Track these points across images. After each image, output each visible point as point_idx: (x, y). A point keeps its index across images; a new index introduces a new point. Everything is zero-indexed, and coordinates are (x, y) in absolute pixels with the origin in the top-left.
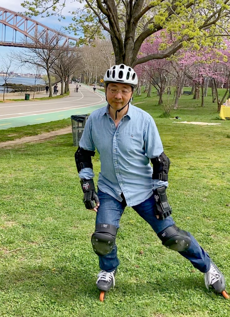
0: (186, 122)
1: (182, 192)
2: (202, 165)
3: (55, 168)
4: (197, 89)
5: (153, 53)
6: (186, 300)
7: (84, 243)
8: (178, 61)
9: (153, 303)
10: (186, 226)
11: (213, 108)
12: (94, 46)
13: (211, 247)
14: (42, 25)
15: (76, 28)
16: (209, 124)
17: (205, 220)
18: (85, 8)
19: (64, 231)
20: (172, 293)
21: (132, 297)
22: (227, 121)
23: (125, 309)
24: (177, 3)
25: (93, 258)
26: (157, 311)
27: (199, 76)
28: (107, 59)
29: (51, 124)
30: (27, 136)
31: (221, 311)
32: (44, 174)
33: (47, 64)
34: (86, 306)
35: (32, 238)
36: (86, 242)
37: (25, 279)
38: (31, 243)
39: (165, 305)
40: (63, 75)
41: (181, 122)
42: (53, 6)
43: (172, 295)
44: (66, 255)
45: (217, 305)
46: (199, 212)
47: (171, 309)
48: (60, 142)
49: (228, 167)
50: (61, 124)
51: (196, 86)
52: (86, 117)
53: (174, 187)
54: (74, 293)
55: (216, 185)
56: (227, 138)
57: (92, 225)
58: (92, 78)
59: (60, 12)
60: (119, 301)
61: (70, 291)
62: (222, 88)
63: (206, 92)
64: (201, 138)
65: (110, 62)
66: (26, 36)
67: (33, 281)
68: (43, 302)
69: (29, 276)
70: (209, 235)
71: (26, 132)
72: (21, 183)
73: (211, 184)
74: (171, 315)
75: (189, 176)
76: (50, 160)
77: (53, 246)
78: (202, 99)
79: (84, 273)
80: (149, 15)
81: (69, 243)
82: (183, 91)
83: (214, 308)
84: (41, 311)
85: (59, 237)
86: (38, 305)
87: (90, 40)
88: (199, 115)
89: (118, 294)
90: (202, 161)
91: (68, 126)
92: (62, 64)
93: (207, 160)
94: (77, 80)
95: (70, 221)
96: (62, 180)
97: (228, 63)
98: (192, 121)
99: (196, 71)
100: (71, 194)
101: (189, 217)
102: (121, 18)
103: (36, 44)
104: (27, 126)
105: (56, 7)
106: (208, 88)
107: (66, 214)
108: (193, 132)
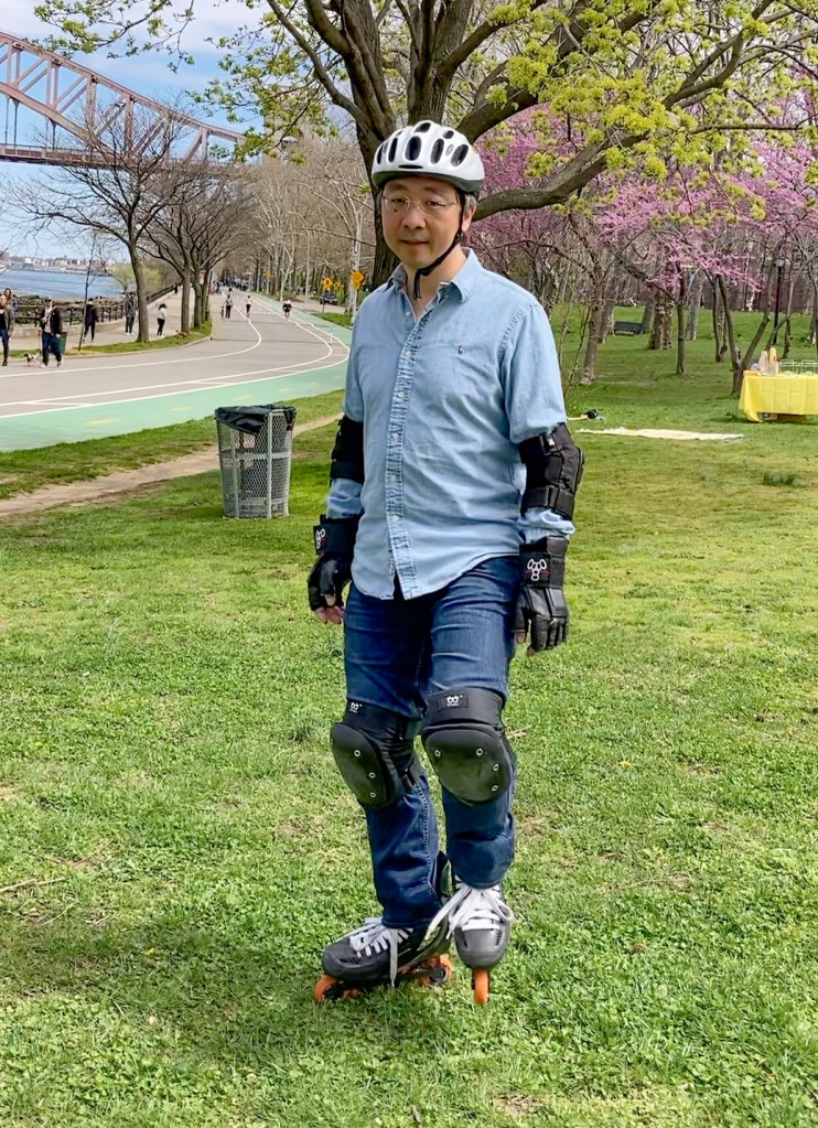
0: (621, 431)
1: (605, 674)
2: (677, 580)
3: (156, 595)
4: (663, 312)
5: (506, 188)
6: (614, 1048)
7: (258, 860)
8: (595, 217)
9: (499, 1060)
10: (617, 792)
11: (718, 379)
12: (299, 162)
13: (704, 865)
14: (112, 85)
15: (234, 96)
16: (703, 437)
17: (683, 770)
18: (265, 24)
19: (187, 818)
20: (564, 1025)
21: (427, 1042)
22: (766, 424)
23: (400, 1085)
24: (590, 13)
25: (290, 911)
26: (514, 1088)
27: (669, 270)
28: (346, 209)
29: (143, 439)
30: (57, 483)
31: (732, 1083)
32: (116, 619)
33: (129, 225)
34: (266, 1078)
35: (74, 843)
36: (268, 856)
37: (47, 991)
38: (71, 863)
39: (540, 1068)
40: (186, 262)
41: (606, 431)
42: (152, 18)
43: (565, 1031)
44: (195, 902)
45: (718, 1063)
46: (664, 744)
47: (562, 1080)
48: (174, 502)
49: (765, 586)
50: (180, 439)
51: (657, 305)
52: (271, 414)
53: (576, 657)
54: (223, 1035)
55: (723, 651)
56: (764, 484)
57: (287, 795)
58: (293, 274)
59: (175, 38)
60: (382, 1056)
61: (209, 1026)
62: (750, 309)
63: (693, 325)
64: (675, 486)
65: (357, 217)
66: (54, 123)
67: (77, 997)
68: (113, 1068)
69: (63, 978)
70: (696, 821)
71: (52, 470)
72: (35, 651)
73: (706, 646)
74: (561, 1099)
75: (631, 618)
76: (141, 566)
77: (148, 870)
78: (681, 349)
79: (258, 964)
80: (493, 52)
81: (206, 859)
82: (612, 320)
83: (709, 1072)
84: (102, 1100)
85: (169, 841)
86: (92, 1080)
87: (285, 139)
88: (669, 405)
89: (377, 1034)
90: (675, 564)
91: (205, 448)
92: (184, 223)
93: (693, 563)
94: (237, 280)
95: (209, 782)
96: (184, 640)
97: (769, 224)
98: (643, 426)
99: (659, 249)
100: (214, 689)
101: (627, 763)
102: (395, 64)
103: (88, 153)
104: (58, 446)
105: (160, 21)
106: (699, 310)
107: (197, 758)
108: (648, 466)
